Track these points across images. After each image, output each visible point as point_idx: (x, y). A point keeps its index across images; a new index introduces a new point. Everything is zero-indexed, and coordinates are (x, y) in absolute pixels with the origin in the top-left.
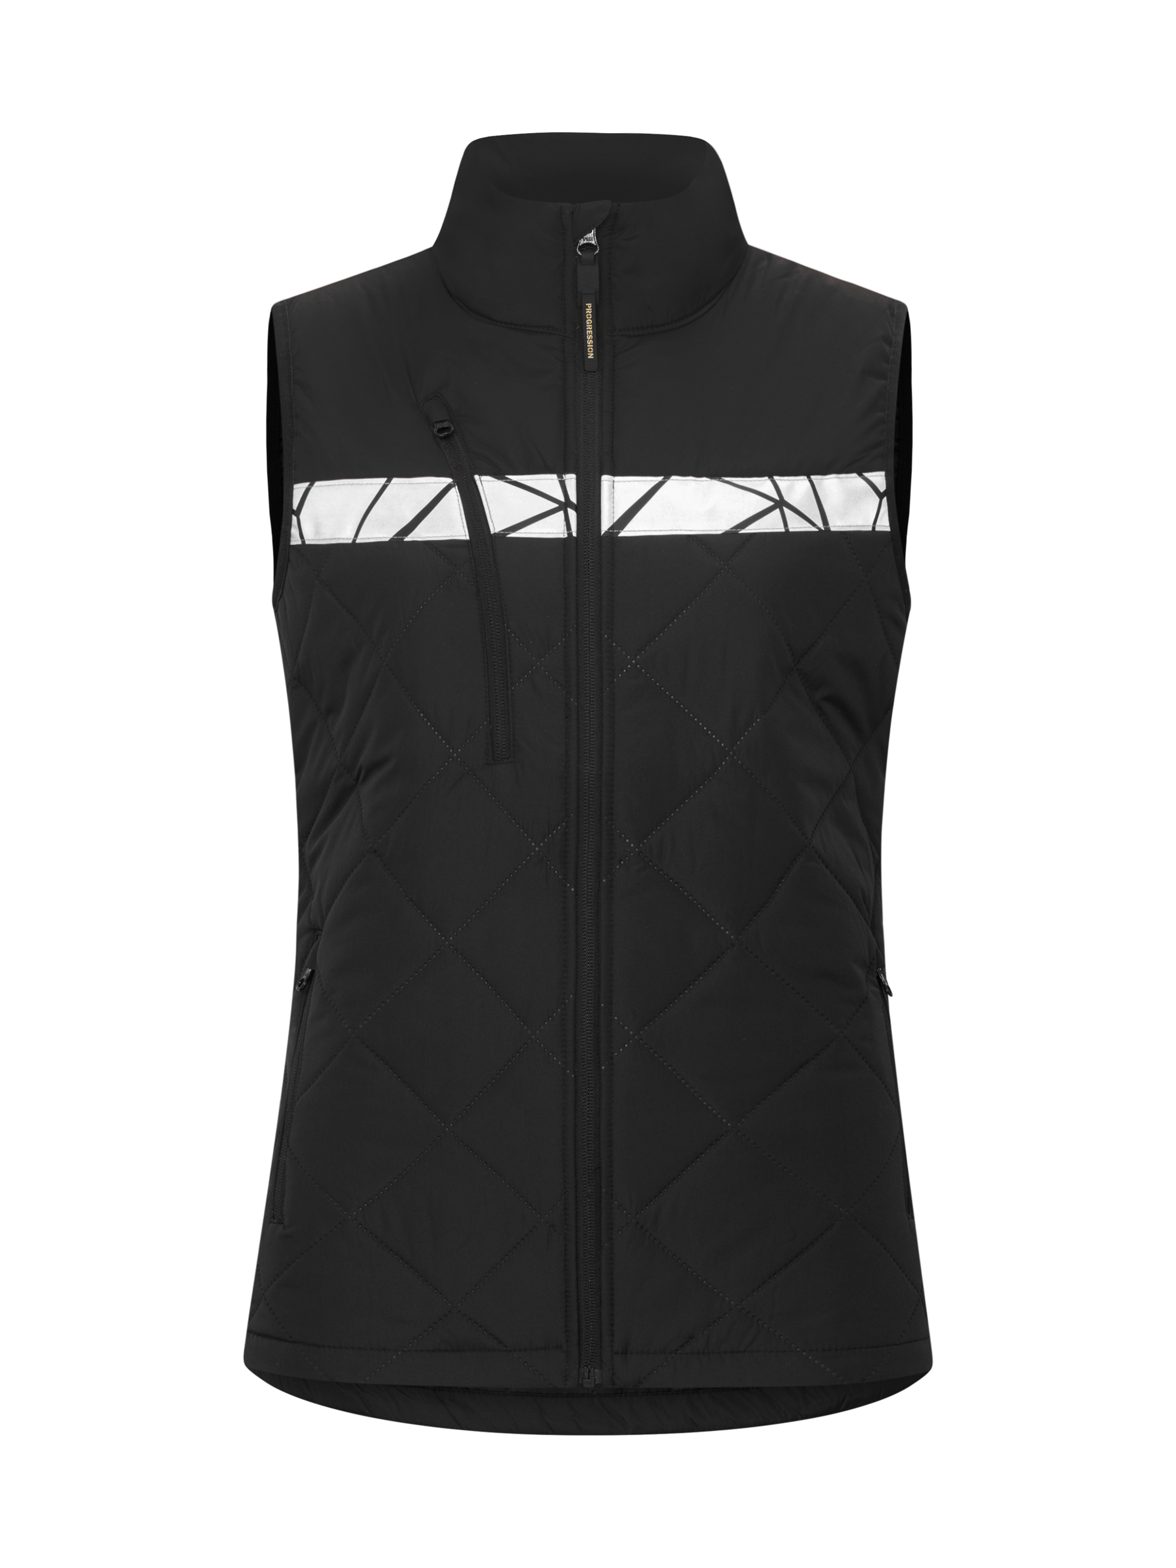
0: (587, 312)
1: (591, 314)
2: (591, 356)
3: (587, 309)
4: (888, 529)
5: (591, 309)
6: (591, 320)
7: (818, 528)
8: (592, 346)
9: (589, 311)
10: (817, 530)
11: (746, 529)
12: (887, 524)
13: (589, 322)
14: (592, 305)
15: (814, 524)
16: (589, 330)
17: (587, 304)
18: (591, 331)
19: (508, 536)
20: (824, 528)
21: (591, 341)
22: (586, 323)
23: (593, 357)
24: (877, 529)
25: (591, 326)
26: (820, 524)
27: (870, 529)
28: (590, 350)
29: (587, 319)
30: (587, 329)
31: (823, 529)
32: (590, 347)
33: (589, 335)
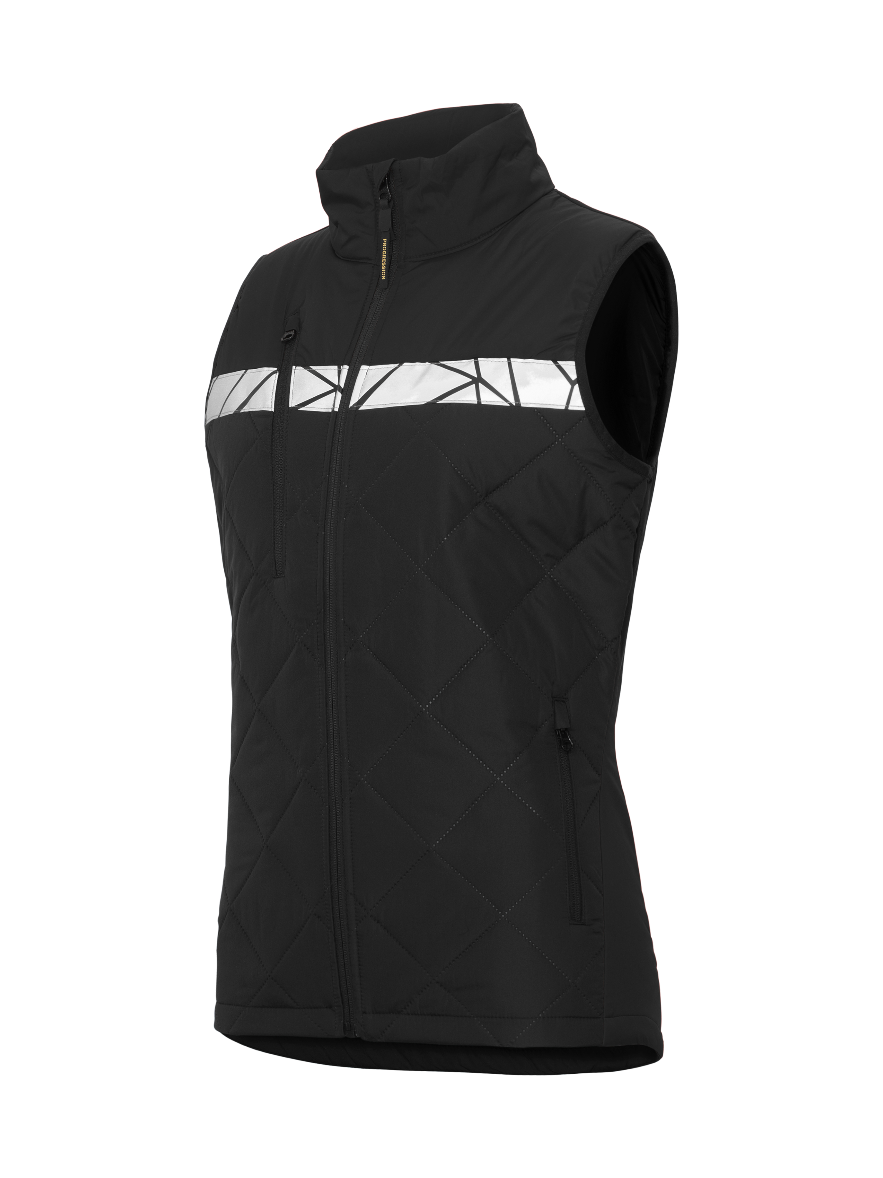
0: (383, 246)
1: (386, 246)
2: (384, 278)
3: (384, 243)
4: (583, 409)
5: (386, 243)
6: (385, 252)
7: (510, 404)
8: (385, 270)
9: (385, 244)
10: (509, 405)
11: (443, 400)
12: (582, 404)
13: (384, 252)
14: (387, 240)
15: (506, 400)
16: (384, 259)
17: (384, 240)
18: (385, 260)
19: (299, 410)
20: (516, 404)
21: (385, 267)
22: (382, 254)
23: (385, 279)
24: (570, 408)
25: (385, 255)
26: (512, 400)
27: (563, 408)
28: (384, 273)
29: (383, 251)
30: (383, 258)
31: (514, 404)
32: (383, 271)
33: (384, 262)
